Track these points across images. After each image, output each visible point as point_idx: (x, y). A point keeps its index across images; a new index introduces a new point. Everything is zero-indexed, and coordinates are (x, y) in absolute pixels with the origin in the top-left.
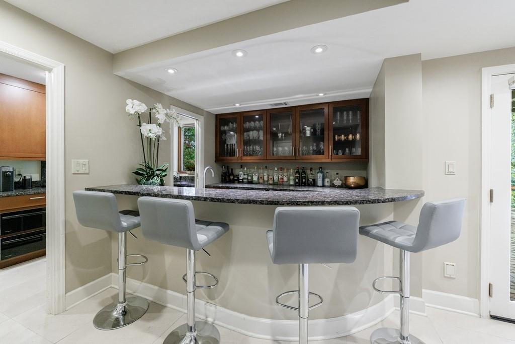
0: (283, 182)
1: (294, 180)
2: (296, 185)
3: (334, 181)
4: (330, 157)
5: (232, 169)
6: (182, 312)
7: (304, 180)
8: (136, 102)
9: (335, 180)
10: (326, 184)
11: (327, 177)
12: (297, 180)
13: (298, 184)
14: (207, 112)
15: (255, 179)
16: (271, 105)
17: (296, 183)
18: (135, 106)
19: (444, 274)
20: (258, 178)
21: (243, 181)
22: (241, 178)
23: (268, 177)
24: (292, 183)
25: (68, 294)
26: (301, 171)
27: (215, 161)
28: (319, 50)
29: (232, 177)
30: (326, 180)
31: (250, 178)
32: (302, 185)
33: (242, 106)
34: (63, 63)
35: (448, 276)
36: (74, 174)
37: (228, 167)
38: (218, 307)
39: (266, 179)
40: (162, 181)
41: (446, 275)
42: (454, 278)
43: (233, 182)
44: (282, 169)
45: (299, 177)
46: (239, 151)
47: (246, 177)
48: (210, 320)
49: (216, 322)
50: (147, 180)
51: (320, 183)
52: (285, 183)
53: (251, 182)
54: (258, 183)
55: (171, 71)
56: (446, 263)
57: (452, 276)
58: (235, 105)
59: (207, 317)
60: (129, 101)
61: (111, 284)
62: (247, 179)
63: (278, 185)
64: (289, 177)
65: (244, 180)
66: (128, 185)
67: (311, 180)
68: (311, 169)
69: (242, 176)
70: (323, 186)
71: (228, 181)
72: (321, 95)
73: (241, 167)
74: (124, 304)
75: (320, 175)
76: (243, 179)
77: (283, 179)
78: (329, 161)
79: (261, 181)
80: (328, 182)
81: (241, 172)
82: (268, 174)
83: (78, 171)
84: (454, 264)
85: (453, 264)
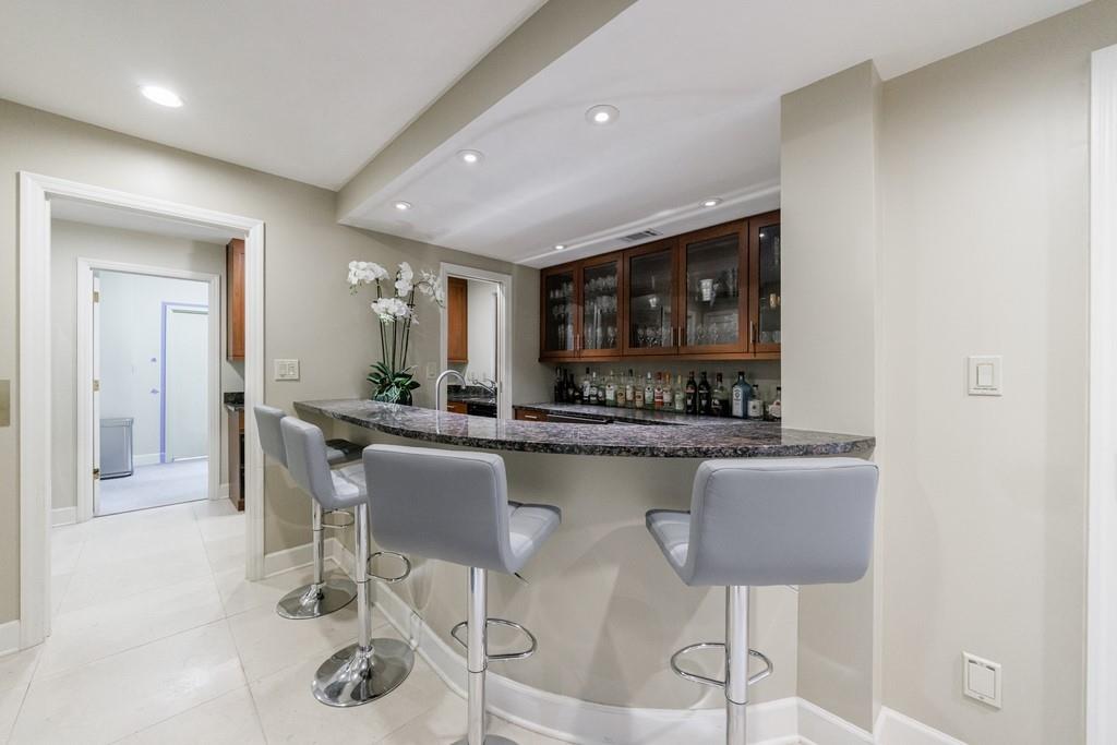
0: (663, 403)
1: (684, 401)
2: (687, 413)
3: (770, 407)
4: (751, 350)
5: (572, 376)
6: (387, 619)
7: (704, 402)
8: (363, 264)
9: (772, 403)
10: (751, 413)
11: (754, 397)
12: (689, 402)
13: (692, 411)
14: (520, 266)
15: (610, 396)
16: (622, 239)
17: (688, 407)
18: (363, 271)
19: (963, 688)
20: (616, 396)
21: (589, 400)
22: (586, 394)
23: (634, 393)
24: (679, 406)
25: (268, 556)
26: (698, 381)
27: (540, 360)
28: (602, 117)
29: (571, 392)
30: (751, 403)
31: (600, 394)
32: (701, 415)
33: (568, 249)
34: (260, 219)
35: (977, 696)
36: (278, 380)
37: (565, 371)
38: (424, 624)
39: (629, 397)
40: (403, 394)
41: (967, 692)
42: (997, 709)
43: (571, 401)
44: (659, 376)
45: (695, 394)
46: (575, 338)
47: (594, 391)
48: (414, 643)
49: (420, 650)
50: (380, 392)
51: (737, 409)
52: (666, 407)
53: (602, 403)
54: (615, 405)
55: (401, 207)
56: (969, 656)
57: (986, 700)
58: (555, 249)
59: (412, 638)
60: (353, 265)
61: (332, 554)
62: (597, 396)
63: (653, 410)
64: (673, 392)
65: (592, 398)
66: (362, 399)
67: (716, 402)
68: (720, 377)
69: (588, 389)
70: (746, 417)
71: (565, 398)
72: (711, 204)
73: (588, 372)
74: (320, 586)
75: (738, 392)
76: (589, 397)
77: (662, 398)
78: (750, 357)
79: (621, 401)
80: (754, 407)
81: (586, 382)
82: (634, 387)
83: (282, 376)
84: (997, 666)
85: (992, 664)
